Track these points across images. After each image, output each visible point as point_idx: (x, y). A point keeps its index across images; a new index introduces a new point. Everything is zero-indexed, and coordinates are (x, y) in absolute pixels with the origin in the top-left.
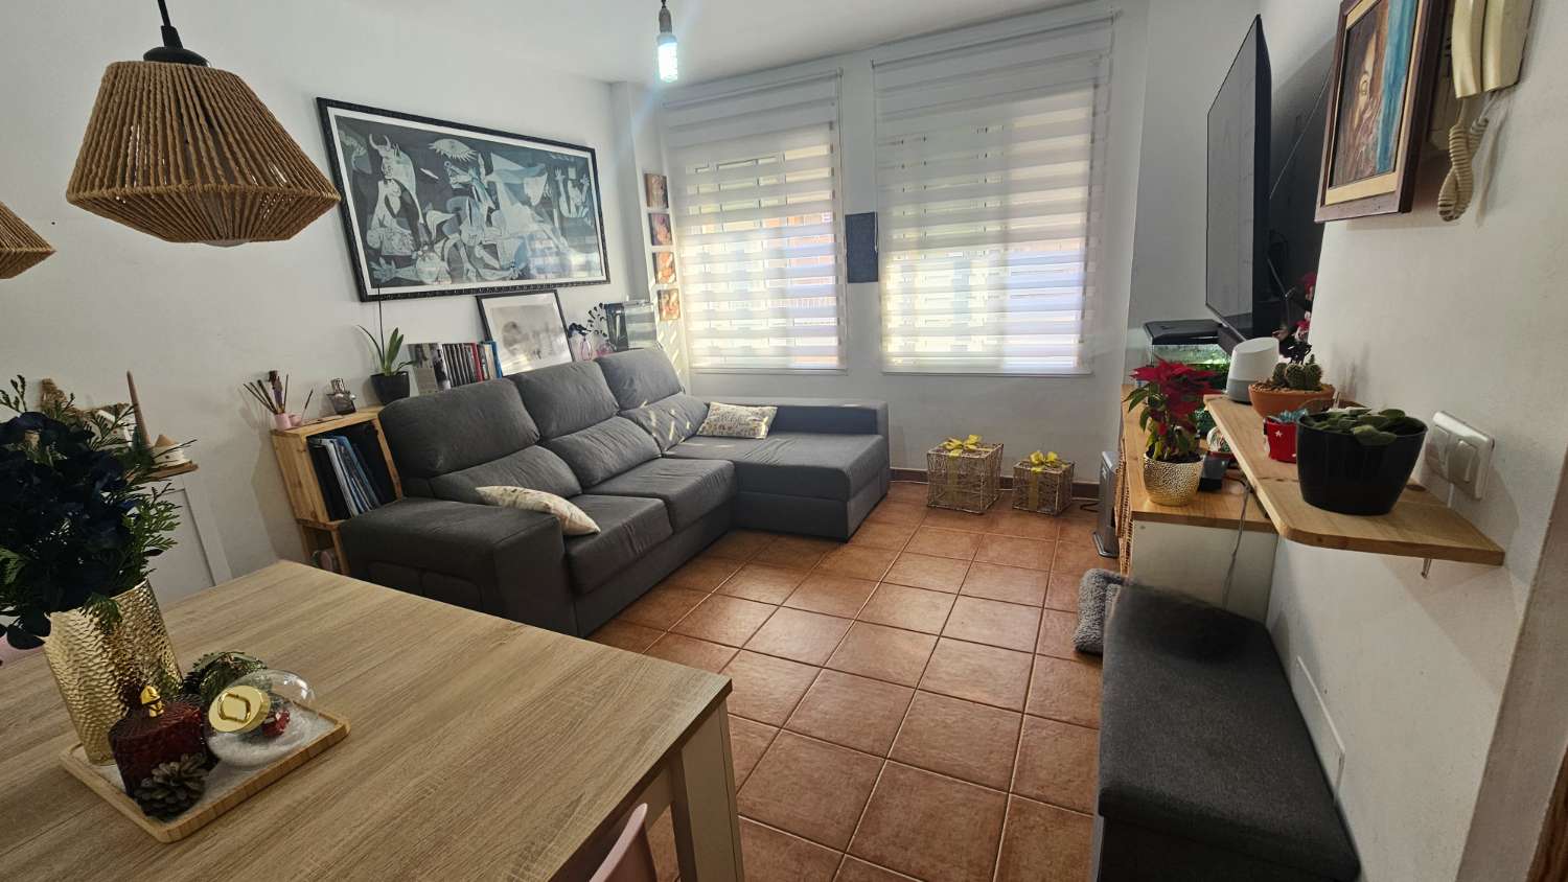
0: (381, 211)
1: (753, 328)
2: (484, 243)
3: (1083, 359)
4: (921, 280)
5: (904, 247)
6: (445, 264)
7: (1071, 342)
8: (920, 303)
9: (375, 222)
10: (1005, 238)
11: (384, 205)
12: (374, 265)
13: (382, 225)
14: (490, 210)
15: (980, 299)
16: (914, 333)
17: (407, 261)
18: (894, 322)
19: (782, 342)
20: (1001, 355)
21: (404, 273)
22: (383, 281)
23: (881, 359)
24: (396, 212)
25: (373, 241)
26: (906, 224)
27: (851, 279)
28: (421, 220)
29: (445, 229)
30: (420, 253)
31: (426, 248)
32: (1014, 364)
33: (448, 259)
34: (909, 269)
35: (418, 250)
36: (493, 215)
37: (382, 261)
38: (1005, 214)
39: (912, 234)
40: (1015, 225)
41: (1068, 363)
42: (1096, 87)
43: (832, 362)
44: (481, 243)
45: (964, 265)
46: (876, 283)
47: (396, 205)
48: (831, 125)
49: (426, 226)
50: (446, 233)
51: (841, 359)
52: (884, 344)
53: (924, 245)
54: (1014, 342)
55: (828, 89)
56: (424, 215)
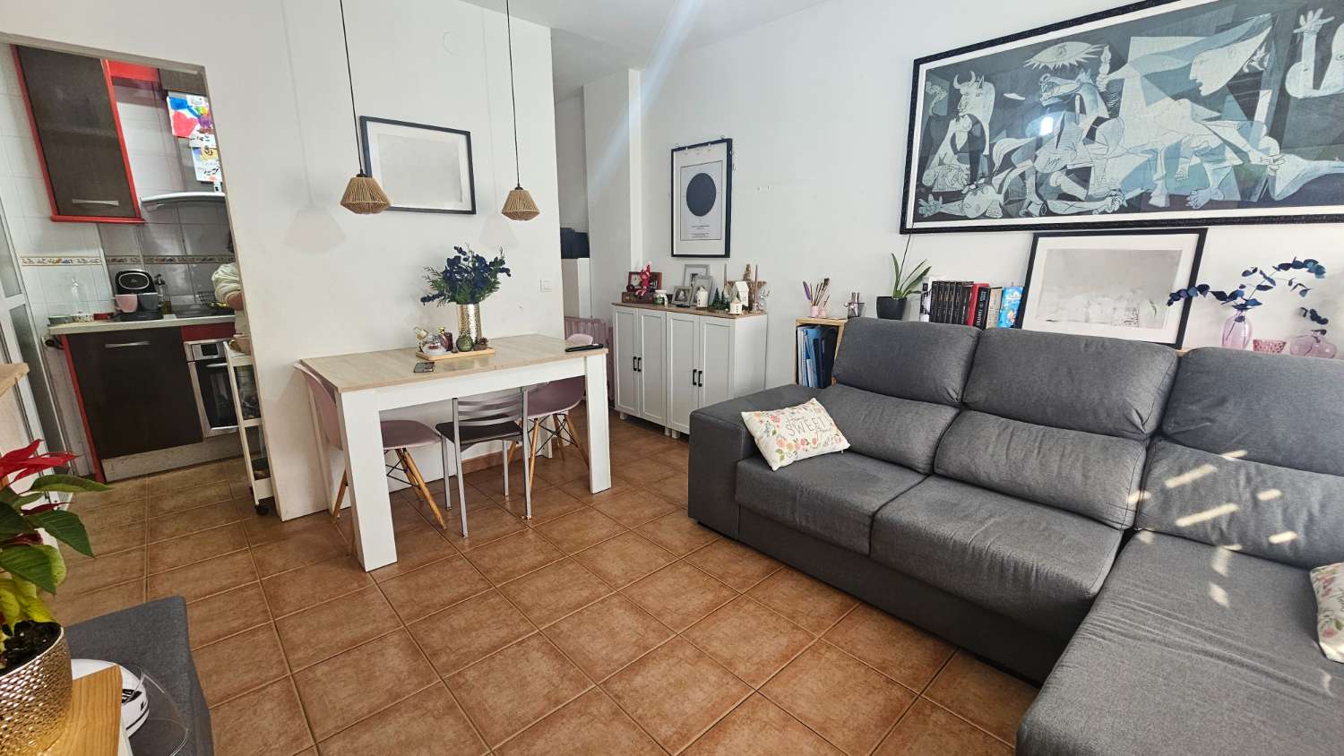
0: (945, 149)
2: (1069, 167)
6: (1001, 198)
9: (936, 160)
11: (949, 143)
12: (922, 202)
13: (941, 163)
14: (1099, 121)
17: (956, 196)
21: (952, 208)
22: (926, 216)
24: (959, 147)
25: (927, 181)
28: (986, 152)
29: (1014, 158)
30: (973, 187)
31: (982, 181)
33: (1007, 191)
35: (972, 183)
36: (1101, 129)
37: (931, 197)
44: (1065, 167)
47: (961, 141)
49: (990, 157)
50: (1014, 162)
56: (991, 146)
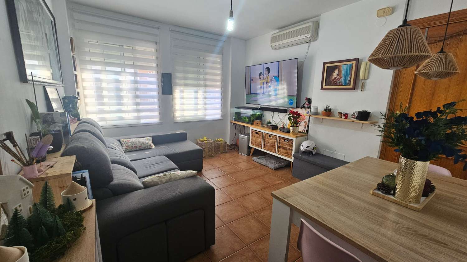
1: (123, 109)
3: (222, 116)
4: (185, 95)
5: (180, 85)
7: (219, 112)
8: (185, 101)
10: (206, 86)
15: (201, 101)
16: (183, 110)
18: (177, 107)
19: (135, 114)
20: (205, 115)
23: (173, 118)
26: (180, 78)
27: (163, 93)
32: (208, 118)
34: (182, 92)
38: (205, 80)
39: (182, 82)
40: (208, 83)
41: (218, 117)
42: (222, 55)
43: (156, 120)
45: (196, 92)
46: (172, 95)
48: (156, 43)
51: (160, 119)
52: (174, 114)
53: (186, 85)
54: (208, 112)
55: (156, 31)
